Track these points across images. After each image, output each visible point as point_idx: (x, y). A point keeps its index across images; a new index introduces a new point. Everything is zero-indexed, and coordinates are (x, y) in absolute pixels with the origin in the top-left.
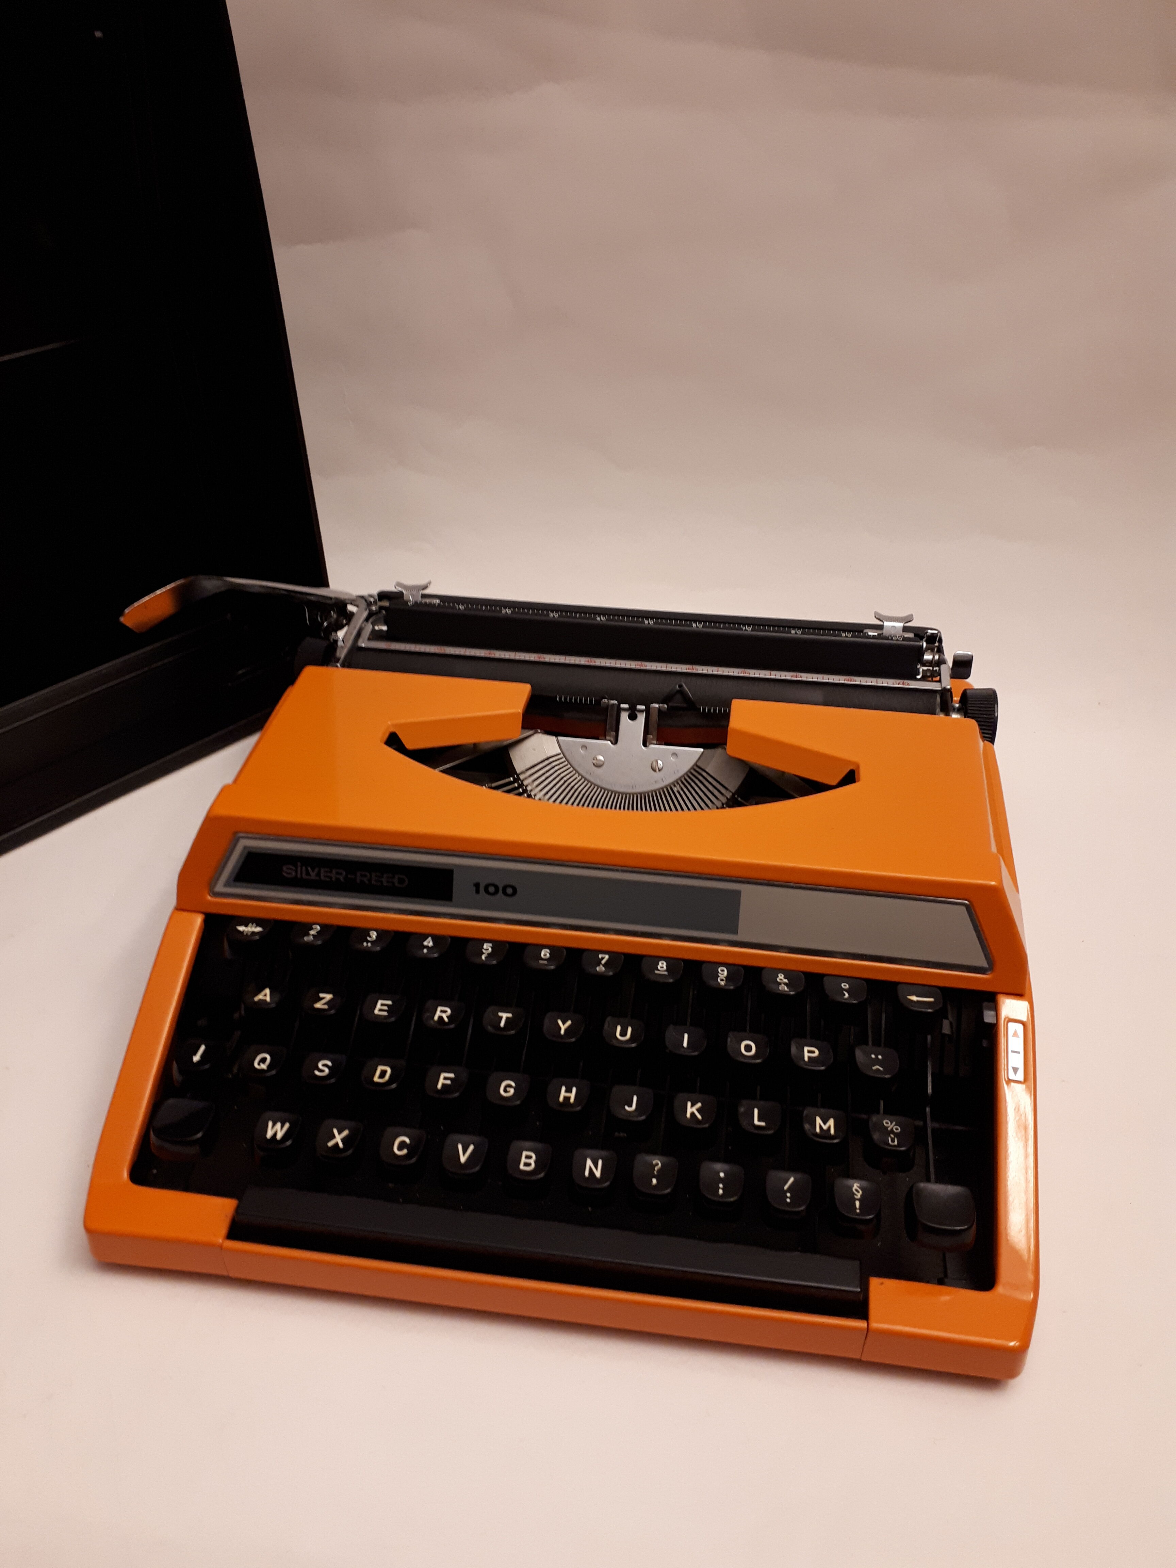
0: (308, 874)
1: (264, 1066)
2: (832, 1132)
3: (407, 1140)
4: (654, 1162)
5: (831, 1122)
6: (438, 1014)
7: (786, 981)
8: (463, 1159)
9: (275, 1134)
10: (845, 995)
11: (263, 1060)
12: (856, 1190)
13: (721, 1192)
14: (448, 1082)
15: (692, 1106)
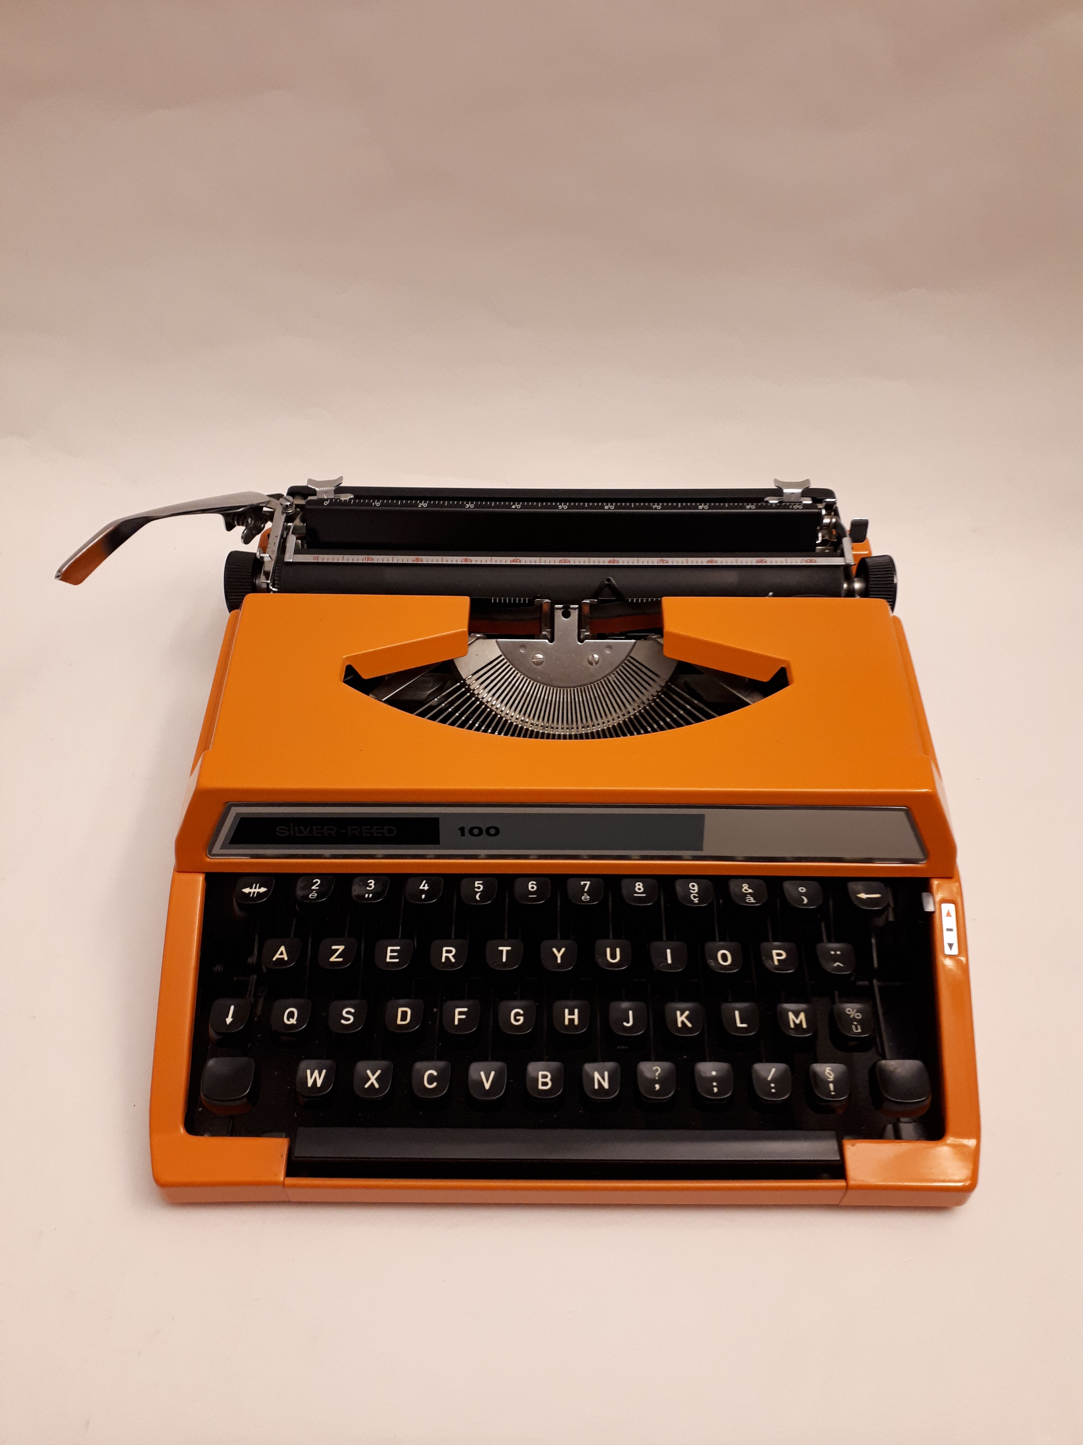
0: (301, 832)
1: (293, 1021)
2: (804, 1026)
3: (435, 1073)
4: (654, 1068)
5: (802, 1016)
6: (444, 955)
7: (750, 891)
8: (487, 1086)
9: (315, 1081)
10: (803, 900)
11: (291, 1015)
12: (829, 1073)
13: (716, 1090)
14: (464, 1017)
15: (681, 1015)
